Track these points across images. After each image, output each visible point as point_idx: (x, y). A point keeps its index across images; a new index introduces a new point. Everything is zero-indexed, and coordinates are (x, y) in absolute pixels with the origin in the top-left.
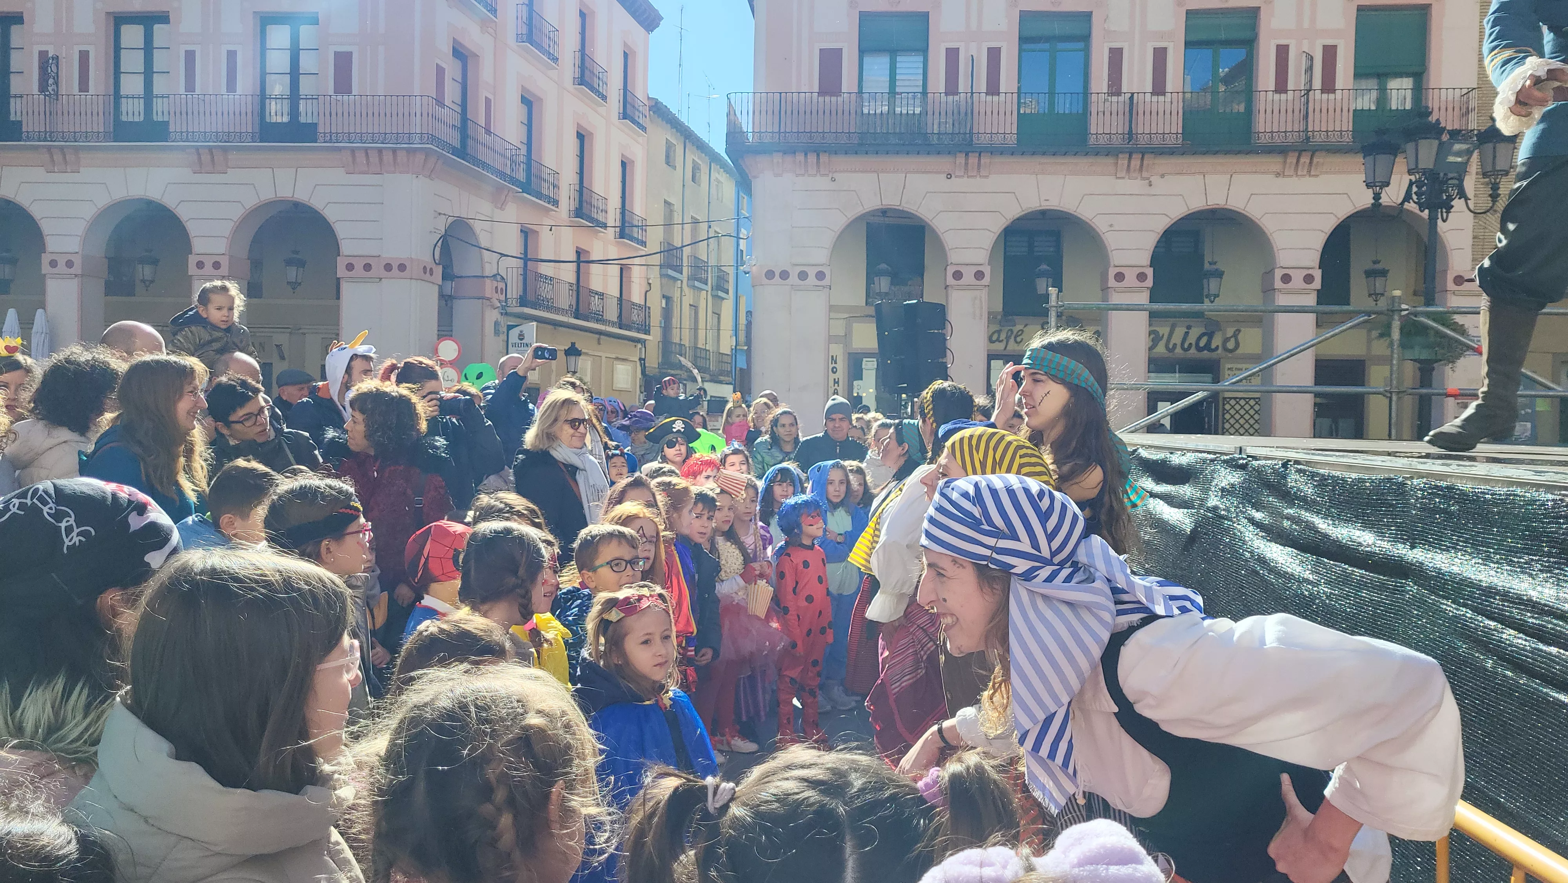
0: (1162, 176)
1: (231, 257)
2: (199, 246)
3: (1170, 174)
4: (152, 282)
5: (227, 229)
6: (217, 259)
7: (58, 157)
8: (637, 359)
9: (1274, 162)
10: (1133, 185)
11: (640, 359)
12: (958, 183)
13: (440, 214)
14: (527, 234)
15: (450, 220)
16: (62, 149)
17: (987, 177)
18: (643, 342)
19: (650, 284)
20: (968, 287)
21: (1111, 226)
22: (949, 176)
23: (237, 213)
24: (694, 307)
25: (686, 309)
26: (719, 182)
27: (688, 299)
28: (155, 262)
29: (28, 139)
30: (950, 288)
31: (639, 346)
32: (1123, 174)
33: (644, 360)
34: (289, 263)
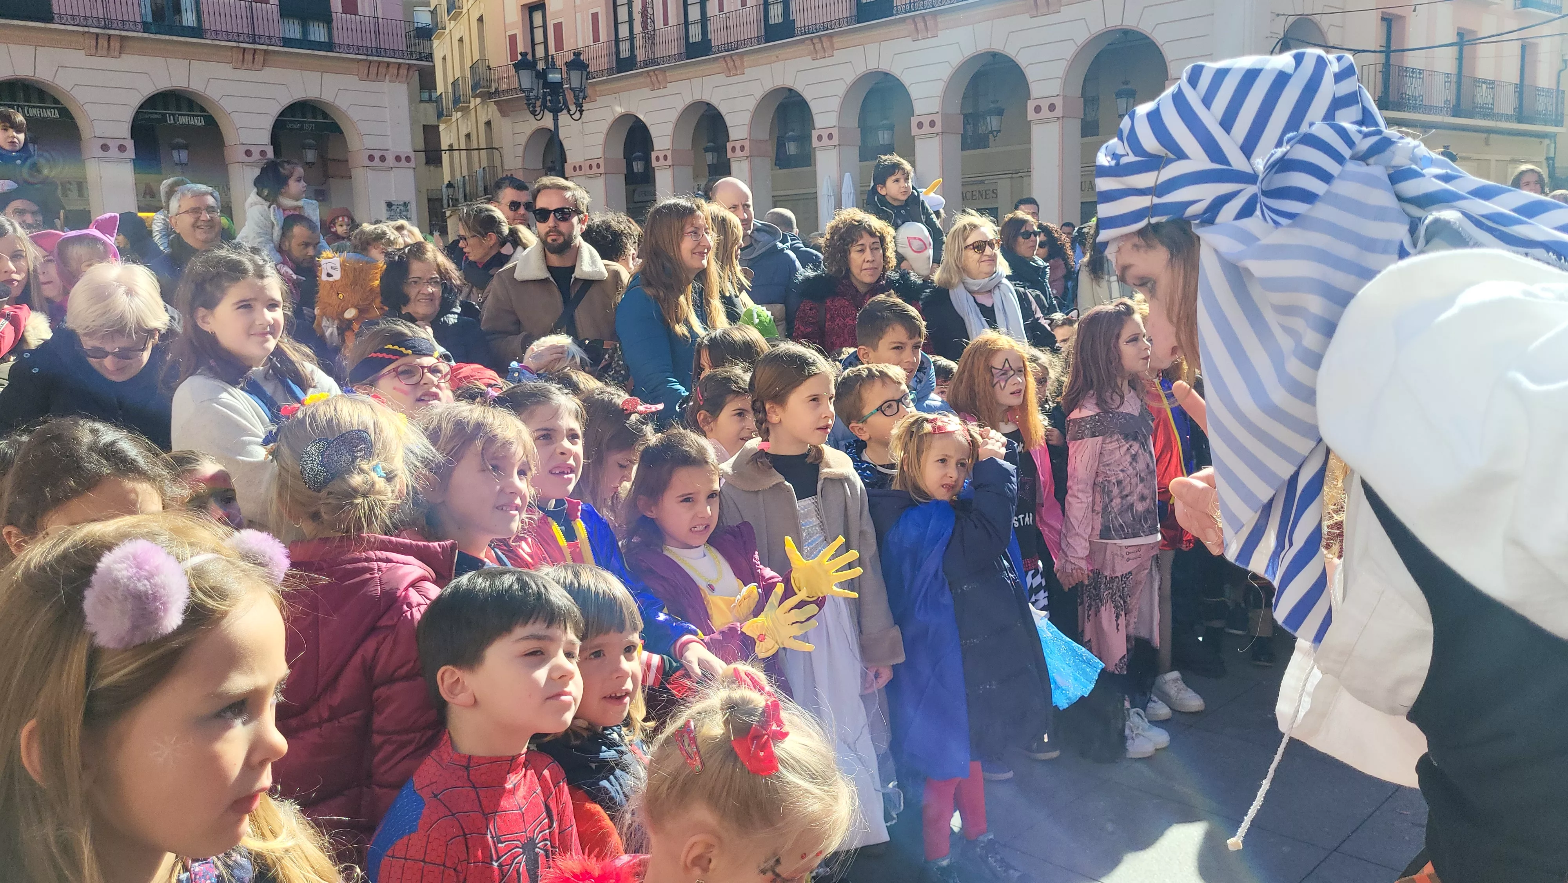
1: (1064, 97)
2: (1036, 90)
4: (999, 131)
5: (1060, 69)
6: (1053, 100)
7: (921, 25)
13: (1278, 15)
14: (1389, 21)
15: (1291, 20)
16: (923, 16)
23: (1069, 50)
28: (1000, 112)
29: (898, 13)
34: (1119, 95)
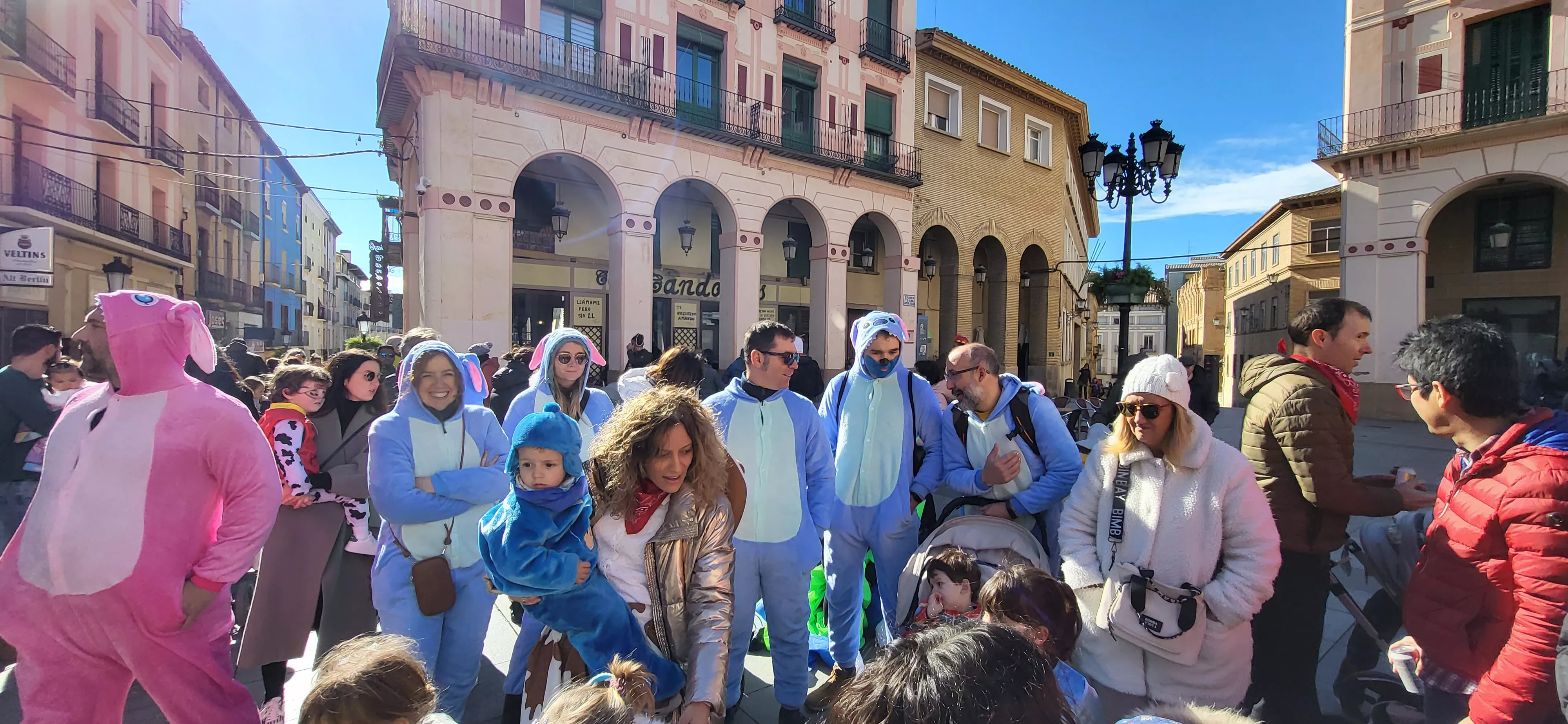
0: (770, 169)
3: (775, 169)
8: (173, 286)
9: (828, 172)
10: (753, 172)
11: (177, 286)
12: (631, 144)
17: (653, 143)
18: (180, 270)
19: (186, 213)
20: (637, 235)
21: (739, 200)
22: (624, 136)
24: (228, 243)
25: (221, 244)
26: (247, 137)
27: (222, 236)
30: (623, 234)
31: (175, 272)
32: (747, 162)
33: (181, 287)
